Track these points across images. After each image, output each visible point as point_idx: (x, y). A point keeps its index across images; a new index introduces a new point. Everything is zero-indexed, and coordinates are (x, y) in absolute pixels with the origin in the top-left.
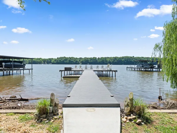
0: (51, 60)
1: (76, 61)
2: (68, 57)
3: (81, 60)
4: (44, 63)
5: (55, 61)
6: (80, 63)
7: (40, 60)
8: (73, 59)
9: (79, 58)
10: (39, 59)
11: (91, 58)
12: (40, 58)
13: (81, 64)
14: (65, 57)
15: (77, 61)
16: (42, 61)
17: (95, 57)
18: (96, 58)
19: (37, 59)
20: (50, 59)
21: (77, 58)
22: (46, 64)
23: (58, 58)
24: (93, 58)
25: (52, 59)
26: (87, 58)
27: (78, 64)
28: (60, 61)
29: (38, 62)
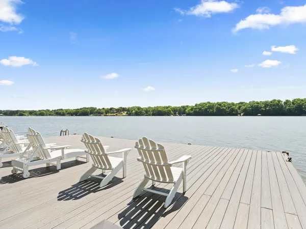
0: (186, 109)
1: (231, 110)
2: (216, 102)
3: (243, 107)
4: (175, 115)
5: (192, 109)
6: (240, 114)
7: (169, 109)
8: (225, 106)
9: (239, 104)
10: (167, 108)
11: (266, 102)
12: (169, 107)
13: (243, 115)
14: (209, 103)
15: (233, 110)
16: (171, 111)
17: (277, 99)
18: (279, 101)
19: (164, 107)
20: (183, 107)
21: (233, 104)
22: (176, 115)
23: (196, 105)
24: (271, 102)
25: (187, 106)
26: (258, 103)
27: (236, 115)
28: (200, 109)
29: (165, 112)
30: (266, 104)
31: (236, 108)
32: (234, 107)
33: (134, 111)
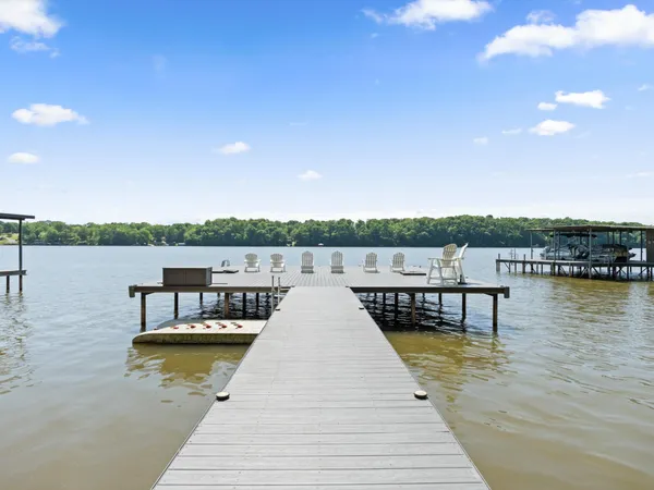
0: (184, 231)
1: (274, 235)
2: (247, 219)
3: (295, 231)
4: (158, 243)
5: (198, 233)
6: (290, 243)
7: (143, 229)
8: (264, 228)
9: (288, 224)
10: (139, 227)
11: (332, 222)
12: (144, 225)
13: (296, 245)
14: (233, 219)
15: (278, 235)
16: (150, 236)
17: (347, 218)
18: (350, 222)
19: (132, 226)
20: (178, 226)
21: (278, 224)
22: (162, 245)
23: (208, 223)
24: (339, 223)
25: (187, 225)
26: (318, 224)
27: (284, 244)
28: (216, 232)
29: (134, 236)
30: (332, 225)
31: (284, 231)
32: (279, 229)
33: (43, 234)
